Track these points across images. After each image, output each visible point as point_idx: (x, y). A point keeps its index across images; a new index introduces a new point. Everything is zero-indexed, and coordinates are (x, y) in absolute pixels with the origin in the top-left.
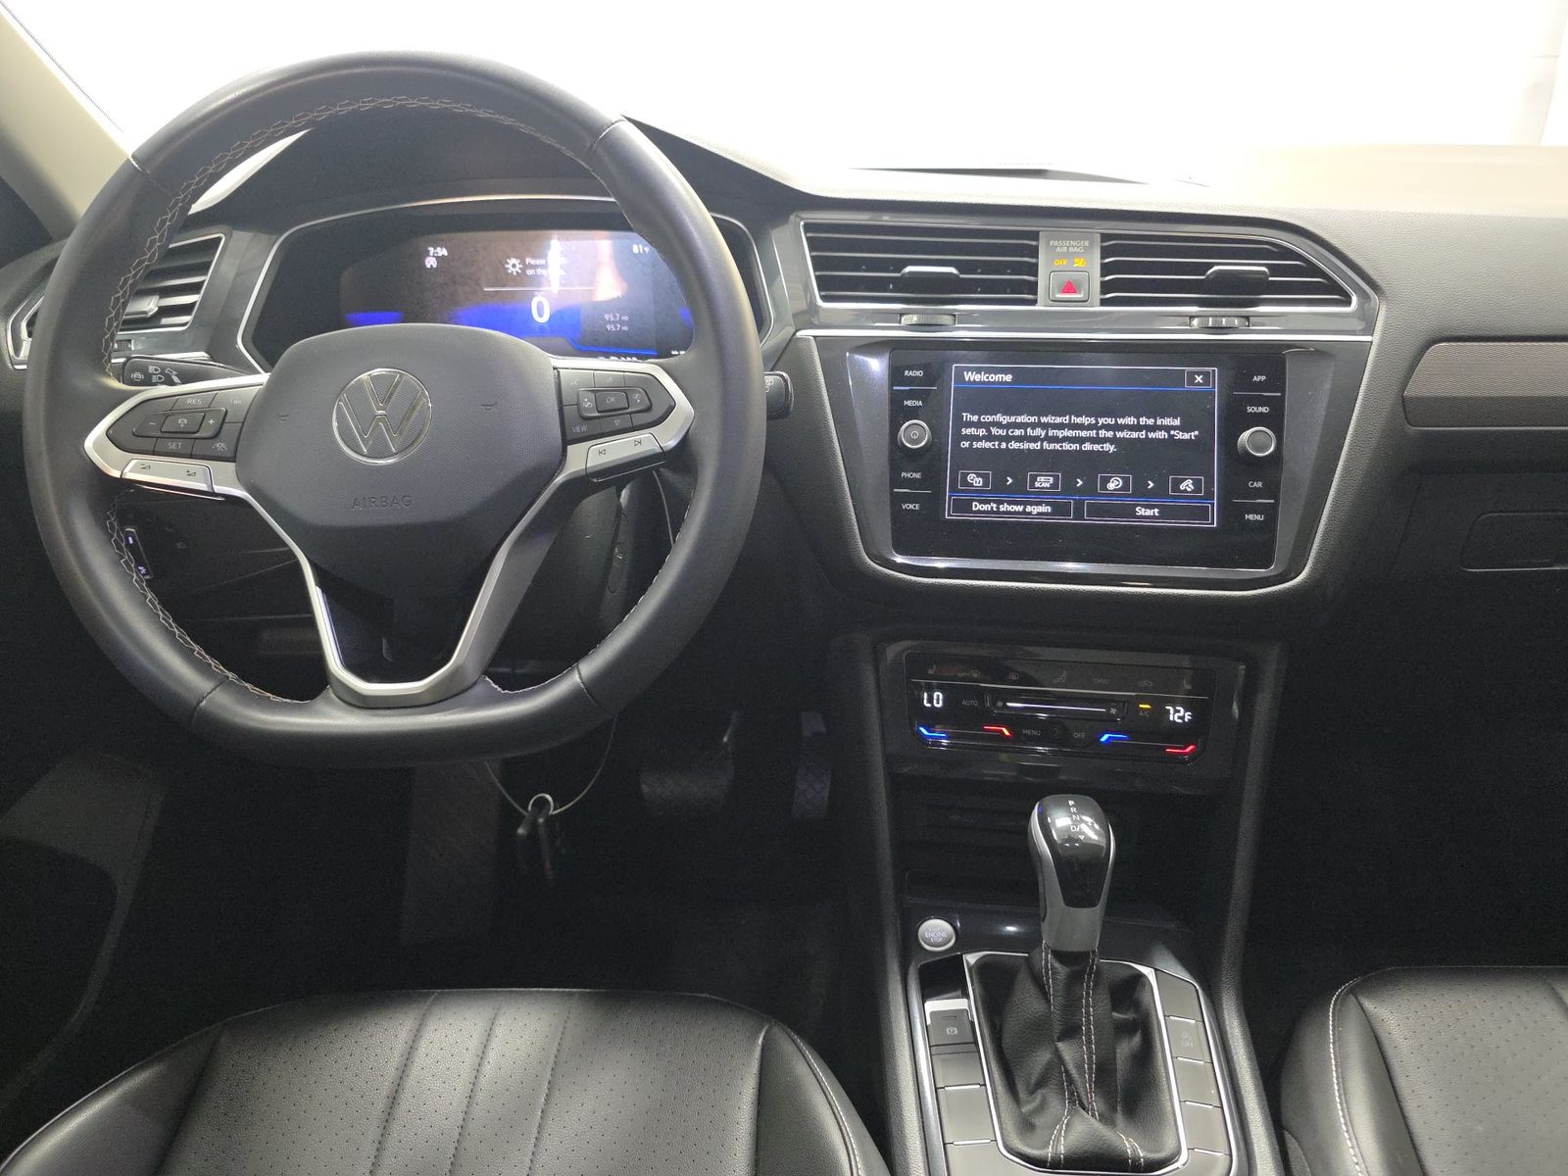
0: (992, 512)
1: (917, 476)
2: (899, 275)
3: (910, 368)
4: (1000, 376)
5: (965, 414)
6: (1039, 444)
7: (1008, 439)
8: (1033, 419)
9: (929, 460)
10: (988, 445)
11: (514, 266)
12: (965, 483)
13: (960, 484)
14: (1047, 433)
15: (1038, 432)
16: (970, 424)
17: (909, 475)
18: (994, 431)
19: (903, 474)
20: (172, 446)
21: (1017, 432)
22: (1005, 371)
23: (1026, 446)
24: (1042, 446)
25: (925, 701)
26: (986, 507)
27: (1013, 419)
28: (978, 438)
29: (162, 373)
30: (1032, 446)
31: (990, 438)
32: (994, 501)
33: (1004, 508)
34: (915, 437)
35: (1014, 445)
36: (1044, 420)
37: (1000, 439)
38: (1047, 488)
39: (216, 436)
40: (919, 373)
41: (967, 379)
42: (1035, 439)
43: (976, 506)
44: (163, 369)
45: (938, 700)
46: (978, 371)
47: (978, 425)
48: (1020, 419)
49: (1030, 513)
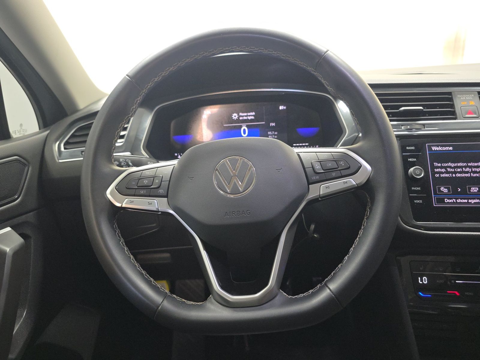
0: (454, 203)
1: (419, 189)
2: (398, 111)
3: (409, 146)
4: (447, 148)
5: (435, 163)
6: (469, 174)
7: (455, 173)
8: (465, 164)
9: (424, 183)
10: (447, 175)
11: (235, 116)
12: (440, 191)
13: (437, 192)
14: (472, 170)
15: (468, 169)
16: (438, 167)
17: (415, 188)
18: (449, 169)
19: (413, 188)
20: (142, 192)
21: (459, 170)
22: (449, 146)
23: (464, 175)
24: (471, 175)
25: (419, 281)
26: (451, 201)
27: (456, 165)
28: (442, 173)
29: (125, 161)
30: (466, 175)
31: (447, 172)
32: (454, 198)
33: (459, 201)
34: (418, 173)
35: (458, 175)
36: (469, 164)
37: (452, 173)
38: (476, 192)
39: (159, 187)
40: (413, 148)
41: (433, 150)
42: (467, 172)
43: (446, 201)
44: (126, 160)
45: (425, 280)
46: (438, 146)
47: (441, 167)
48: (459, 165)
49: (471, 203)
